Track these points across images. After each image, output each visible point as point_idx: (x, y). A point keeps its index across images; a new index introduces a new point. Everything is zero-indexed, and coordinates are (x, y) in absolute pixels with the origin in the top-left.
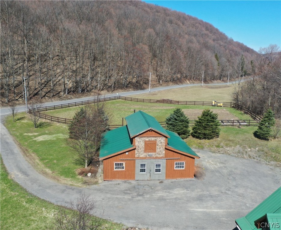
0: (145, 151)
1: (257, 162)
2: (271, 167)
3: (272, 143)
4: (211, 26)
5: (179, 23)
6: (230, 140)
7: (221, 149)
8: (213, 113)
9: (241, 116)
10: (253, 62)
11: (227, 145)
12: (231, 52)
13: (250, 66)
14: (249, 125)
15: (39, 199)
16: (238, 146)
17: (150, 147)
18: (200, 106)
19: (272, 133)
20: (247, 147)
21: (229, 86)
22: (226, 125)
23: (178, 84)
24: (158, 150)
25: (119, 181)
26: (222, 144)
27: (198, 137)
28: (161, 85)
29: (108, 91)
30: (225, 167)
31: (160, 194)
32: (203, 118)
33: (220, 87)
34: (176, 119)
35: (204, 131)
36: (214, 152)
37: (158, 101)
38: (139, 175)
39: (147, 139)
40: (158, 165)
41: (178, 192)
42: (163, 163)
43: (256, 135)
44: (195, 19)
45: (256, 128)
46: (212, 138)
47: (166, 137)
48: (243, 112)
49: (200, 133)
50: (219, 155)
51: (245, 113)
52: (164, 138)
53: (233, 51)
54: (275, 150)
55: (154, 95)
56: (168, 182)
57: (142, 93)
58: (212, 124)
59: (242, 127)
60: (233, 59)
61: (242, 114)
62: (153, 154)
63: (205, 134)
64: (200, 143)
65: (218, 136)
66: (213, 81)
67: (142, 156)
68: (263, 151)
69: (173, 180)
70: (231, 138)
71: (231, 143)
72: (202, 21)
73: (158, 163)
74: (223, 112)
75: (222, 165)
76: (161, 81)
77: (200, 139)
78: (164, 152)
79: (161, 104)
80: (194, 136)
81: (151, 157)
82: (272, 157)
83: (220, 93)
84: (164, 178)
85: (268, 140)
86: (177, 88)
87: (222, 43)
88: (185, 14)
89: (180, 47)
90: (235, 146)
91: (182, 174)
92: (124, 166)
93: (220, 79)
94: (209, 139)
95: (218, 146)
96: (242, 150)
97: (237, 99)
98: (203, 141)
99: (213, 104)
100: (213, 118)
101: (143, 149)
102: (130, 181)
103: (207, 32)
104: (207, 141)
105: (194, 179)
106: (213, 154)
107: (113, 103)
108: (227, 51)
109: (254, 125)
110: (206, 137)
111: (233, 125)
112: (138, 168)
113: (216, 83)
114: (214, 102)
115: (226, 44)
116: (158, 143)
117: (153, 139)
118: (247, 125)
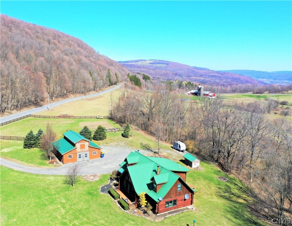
0: (81, 149)
1: (125, 148)
2: (130, 149)
3: (130, 139)
4: (81, 42)
5: (56, 42)
6: (112, 140)
7: (108, 144)
8: (103, 127)
9: (114, 125)
10: (117, 74)
11: (111, 142)
12: (100, 67)
13: (115, 77)
14: (120, 131)
15: (41, 175)
16: (116, 142)
17: (82, 147)
18: (89, 119)
19: (130, 134)
20: (120, 142)
21: (101, 97)
22: (109, 132)
23: (65, 98)
24: (86, 148)
25: (70, 163)
26: (108, 142)
27: (96, 140)
28: (54, 101)
29: (17, 110)
30: (112, 152)
31: (90, 165)
32: (98, 130)
33: (96, 98)
34: (85, 132)
35: (99, 137)
36: (105, 146)
37: (59, 117)
38: (79, 160)
39: (81, 144)
40: (86, 154)
41: (96, 163)
42: (88, 153)
43: (123, 135)
44: (67, 36)
45: (123, 132)
46: (103, 140)
47: (89, 142)
48: (115, 123)
49: (98, 138)
50: (108, 147)
51: (117, 123)
52: (88, 142)
53: (101, 66)
54: (131, 142)
55: (52, 110)
56: (91, 160)
57: (43, 110)
58: (103, 132)
59: (116, 132)
60: (102, 73)
61: (114, 124)
62: (84, 150)
63: (100, 138)
64: (98, 143)
65: (106, 138)
66: (89, 92)
67: (79, 151)
68: (126, 143)
69: (93, 159)
70: (112, 139)
71: (112, 141)
72: (73, 38)
73: (86, 153)
74: (104, 123)
75: (110, 151)
76: (53, 98)
77: (98, 140)
78: (88, 148)
79: (63, 119)
80: (94, 139)
81: (83, 151)
82: (130, 145)
83: (97, 105)
84: (89, 159)
85: (128, 137)
86: (66, 103)
87: (92, 60)
88: (58, 32)
89: (65, 70)
90: (114, 142)
91: (95, 157)
92: (72, 156)
93: (94, 90)
94: (102, 140)
95: (107, 143)
96: (117, 144)
97: (111, 114)
98: (99, 141)
99: (98, 117)
100: (103, 130)
101: (79, 148)
102: (75, 162)
103: (78, 49)
104: (101, 141)
105: (100, 158)
106: (105, 147)
107: (28, 121)
108: (97, 67)
109: (122, 131)
110: (101, 139)
111: (112, 132)
112: (78, 156)
113: (92, 94)
114: (98, 116)
115: (95, 60)
116: (85, 145)
117: (83, 143)
118: (118, 131)
